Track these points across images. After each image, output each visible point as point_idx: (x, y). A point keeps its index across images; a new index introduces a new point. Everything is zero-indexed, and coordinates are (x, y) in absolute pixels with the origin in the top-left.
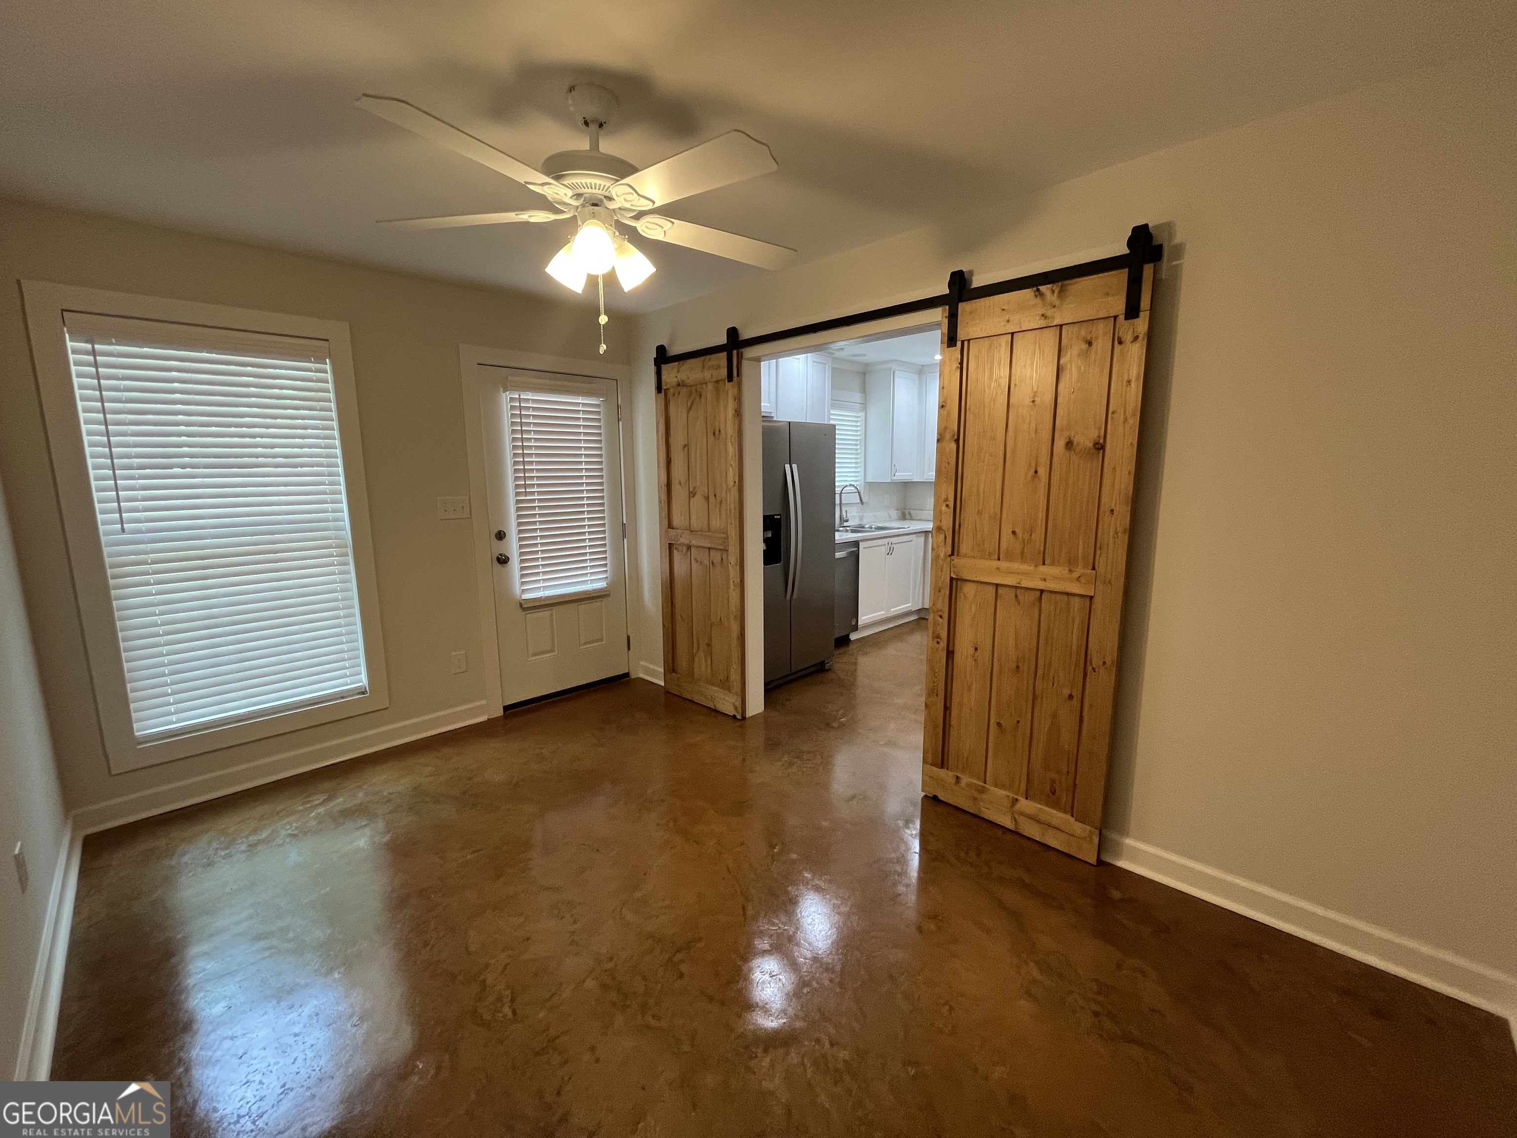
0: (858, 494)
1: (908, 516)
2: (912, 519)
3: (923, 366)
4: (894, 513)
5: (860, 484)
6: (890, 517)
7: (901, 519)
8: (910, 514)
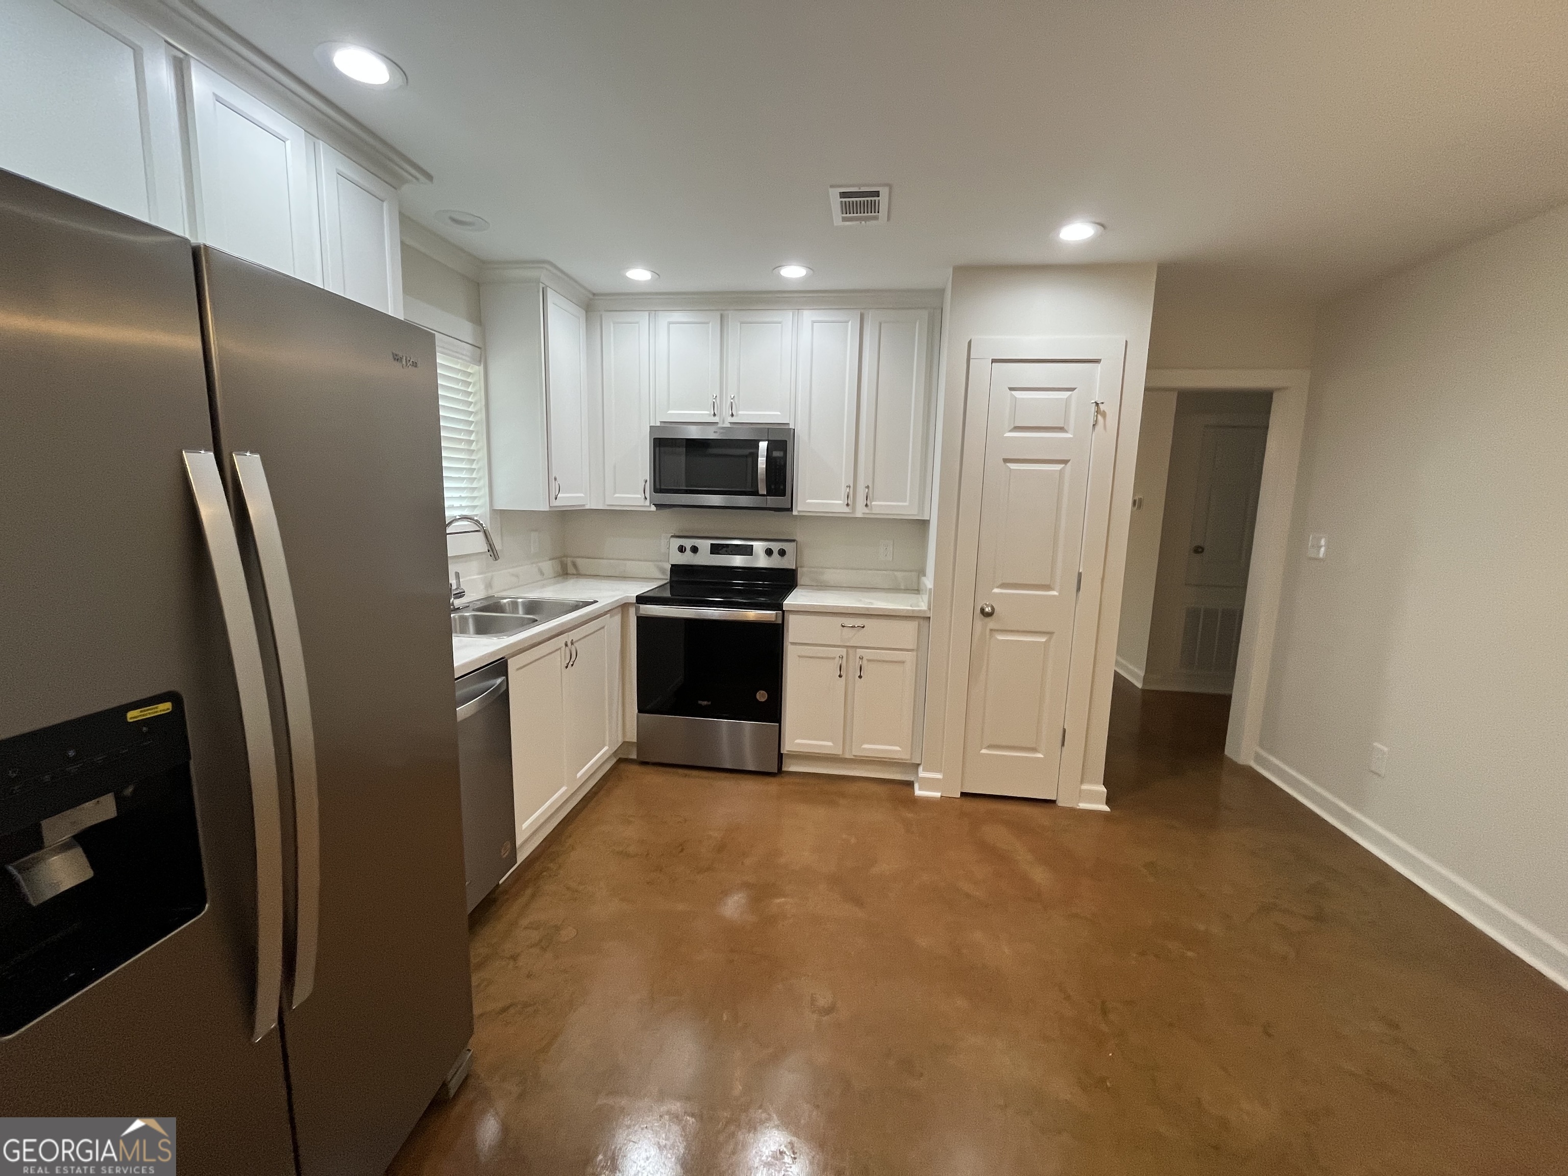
0: (481, 534)
1: (571, 570)
2: (579, 575)
3: (594, 294)
4: (548, 566)
5: (481, 512)
6: (542, 573)
7: (559, 576)
8: (575, 565)
